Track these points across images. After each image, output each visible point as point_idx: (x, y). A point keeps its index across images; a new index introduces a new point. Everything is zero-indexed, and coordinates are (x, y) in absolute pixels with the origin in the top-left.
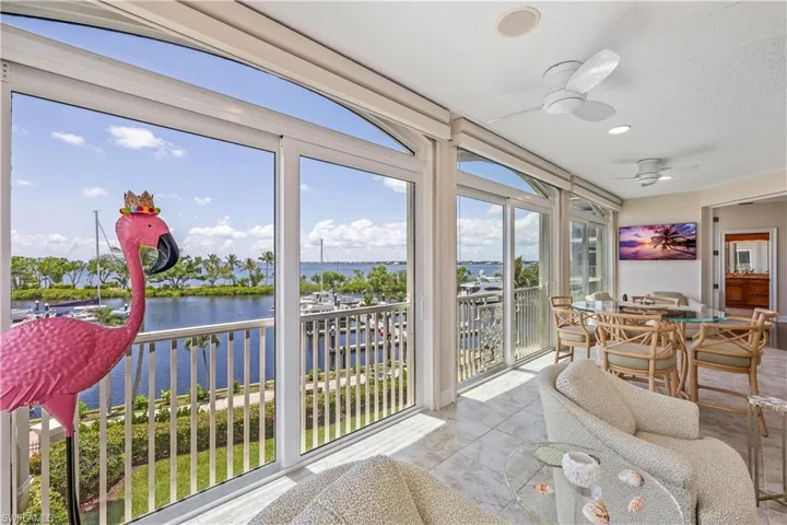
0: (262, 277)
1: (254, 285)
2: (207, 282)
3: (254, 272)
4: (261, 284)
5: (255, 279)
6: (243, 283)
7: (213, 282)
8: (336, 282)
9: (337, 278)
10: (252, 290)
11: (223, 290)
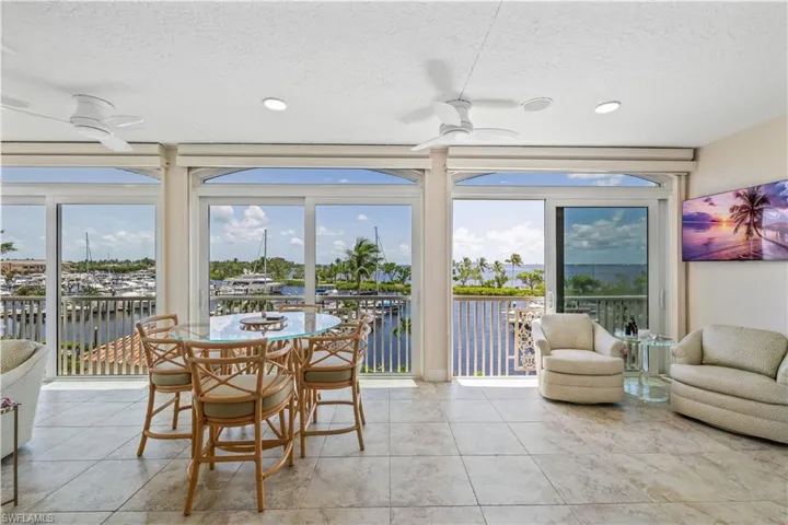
0: (507, 279)
1: (500, 286)
2: (459, 282)
3: (500, 274)
4: (504, 286)
5: (501, 281)
6: (488, 285)
7: (464, 282)
8: (589, 287)
9: (590, 282)
10: (496, 290)
11: (472, 290)
